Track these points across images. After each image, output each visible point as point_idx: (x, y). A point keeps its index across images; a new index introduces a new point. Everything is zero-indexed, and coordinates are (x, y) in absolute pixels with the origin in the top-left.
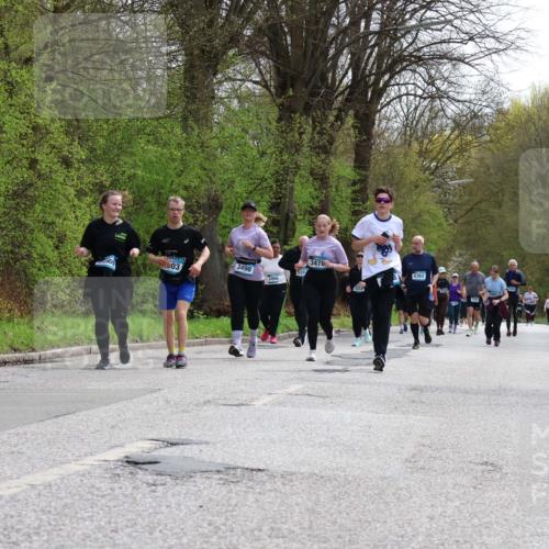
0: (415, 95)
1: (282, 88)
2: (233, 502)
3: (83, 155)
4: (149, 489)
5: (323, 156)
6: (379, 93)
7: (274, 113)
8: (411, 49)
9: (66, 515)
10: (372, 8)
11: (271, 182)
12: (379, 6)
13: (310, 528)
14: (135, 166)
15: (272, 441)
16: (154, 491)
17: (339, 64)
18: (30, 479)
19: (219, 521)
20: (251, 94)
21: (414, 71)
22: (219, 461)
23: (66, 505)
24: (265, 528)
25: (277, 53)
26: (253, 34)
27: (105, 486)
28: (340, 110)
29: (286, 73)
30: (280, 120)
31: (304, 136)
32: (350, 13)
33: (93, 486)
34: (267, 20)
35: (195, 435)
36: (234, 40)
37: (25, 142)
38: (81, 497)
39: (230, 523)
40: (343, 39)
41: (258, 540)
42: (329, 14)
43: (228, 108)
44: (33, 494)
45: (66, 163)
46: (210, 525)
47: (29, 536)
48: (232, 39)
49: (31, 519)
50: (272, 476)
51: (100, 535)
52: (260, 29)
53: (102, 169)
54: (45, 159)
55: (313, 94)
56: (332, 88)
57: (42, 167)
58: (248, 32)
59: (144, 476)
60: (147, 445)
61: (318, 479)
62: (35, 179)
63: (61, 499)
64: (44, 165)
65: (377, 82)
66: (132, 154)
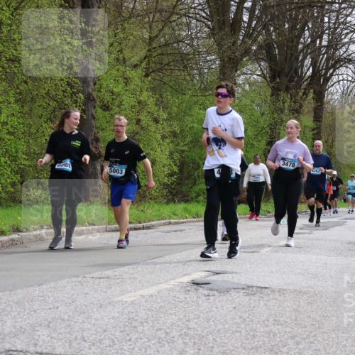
0: (348, 81)
1: (273, 78)
2: (252, 306)
3: (165, 116)
4: (205, 298)
5: (296, 115)
6: (327, 80)
7: (269, 92)
8: (345, 55)
9: (161, 312)
10: (323, 33)
11: (267, 129)
12: (327, 32)
13: (296, 320)
14: (193, 122)
15: (272, 272)
16: (208, 299)
17: (305, 64)
18: (141, 292)
19: (245, 316)
20: (256, 82)
21: (347, 67)
22: (243, 283)
23: (161, 307)
24: (271, 320)
25: (270, 59)
26: (257, 49)
27: (182, 296)
28: (305, 89)
29: (275, 70)
30: (272, 95)
31: (285, 104)
32: (311, 36)
33: (175, 297)
34: (265, 41)
35: (229, 268)
36: (247, 52)
37: (134, 110)
38: (169, 302)
39: (251, 317)
40: (307, 50)
41: (267, 326)
42: (299, 36)
43: (244, 90)
44: (143, 300)
45: (156, 121)
46: (240, 318)
47: (142, 323)
48: (246, 52)
49: (142, 314)
50: (273, 291)
51: (180, 323)
52: (261, 46)
53: (175, 124)
54: (145, 119)
55: (290, 81)
56: (301, 78)
57: (143, 123)
58: (254, 48)
59: (202, 291)
60: (203, 274)
61: (299, 293)
62: (139, 130)
63: (158, 303)
64: (144, 122)
65: (326, 73)
66: (192, 116)
